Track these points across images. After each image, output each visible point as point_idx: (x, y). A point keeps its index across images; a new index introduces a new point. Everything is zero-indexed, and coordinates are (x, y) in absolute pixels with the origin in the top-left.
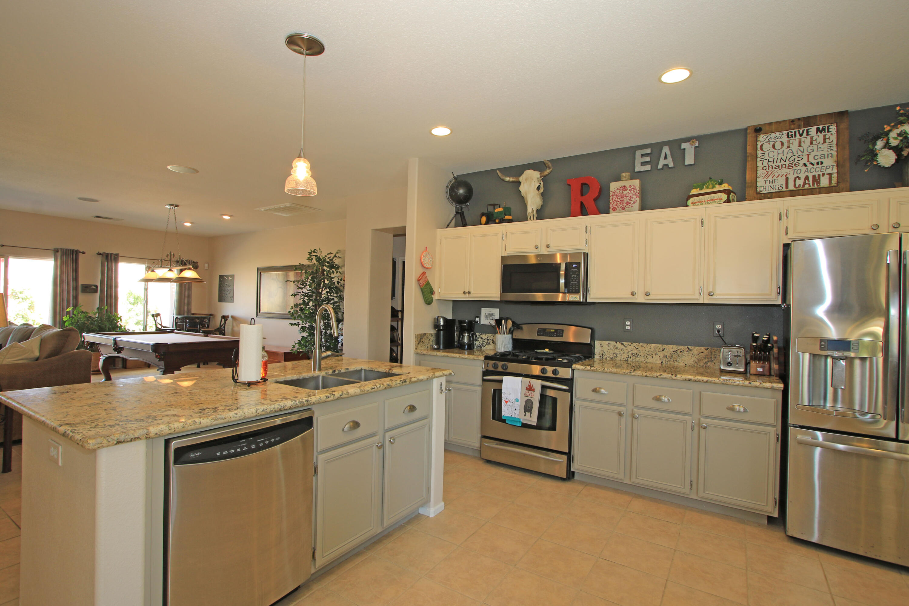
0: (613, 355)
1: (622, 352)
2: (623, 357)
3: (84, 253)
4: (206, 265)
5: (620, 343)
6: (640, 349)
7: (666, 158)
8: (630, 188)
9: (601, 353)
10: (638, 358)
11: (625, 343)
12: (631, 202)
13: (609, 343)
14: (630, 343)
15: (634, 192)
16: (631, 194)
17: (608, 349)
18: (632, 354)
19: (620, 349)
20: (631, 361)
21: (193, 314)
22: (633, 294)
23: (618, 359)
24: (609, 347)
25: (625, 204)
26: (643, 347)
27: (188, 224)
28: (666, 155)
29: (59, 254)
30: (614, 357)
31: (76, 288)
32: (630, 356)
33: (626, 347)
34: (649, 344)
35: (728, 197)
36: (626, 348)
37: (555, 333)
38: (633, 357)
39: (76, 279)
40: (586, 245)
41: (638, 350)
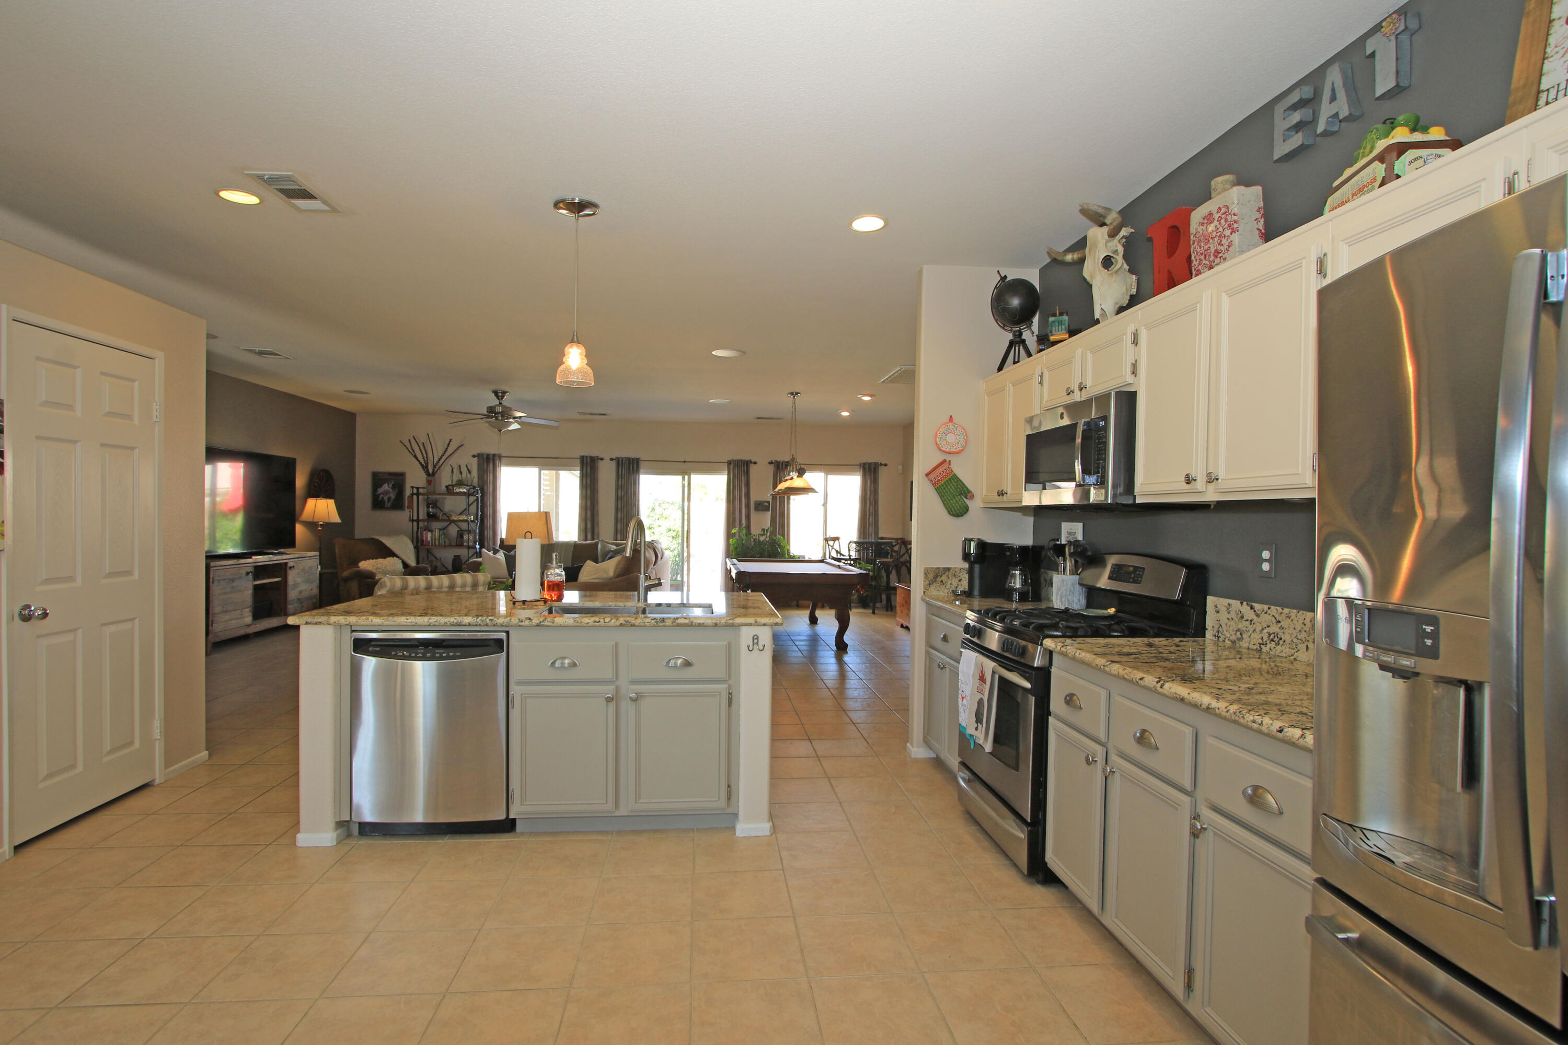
0: (1236, 634)
1: (1251, 628)
2: (1252, 643)
3: (755, 463)
4: (900, 467)
5: (1247, 604)
6: (1285, 623)
7: (1333, 98)
8: (1219, 215)
9: (1216, 627)
10: (1279, 648)
11: (1257, 606)
12: (1222, 248)
13: (1229, 605)
14: (1266, 607)
15: (1226, 221)
16: (1221, 229)
17: (1228, 619)
18: (1270, 634)
19: (1247, 620)
20: (1268, 653)
21: (882, 538)
22: (1189, 480)
23: (1244, 644)
24: (1229, 613)
25: (1212, 258)
26: (1289, 617)
27: (845, 414)
28: (1333, 90)
29: (732, 466)
30: (1238, 639)
31: (748, 506)
32: (1265, 639)
33: (1258, 615)
34: (1301, 612)
35: (1390, 169)
36: (1259, 620)
37: (1132, 576)
38: (1270, 643)
39: (748, 495)
40: (1134, 373)
41: (1279, 625)
